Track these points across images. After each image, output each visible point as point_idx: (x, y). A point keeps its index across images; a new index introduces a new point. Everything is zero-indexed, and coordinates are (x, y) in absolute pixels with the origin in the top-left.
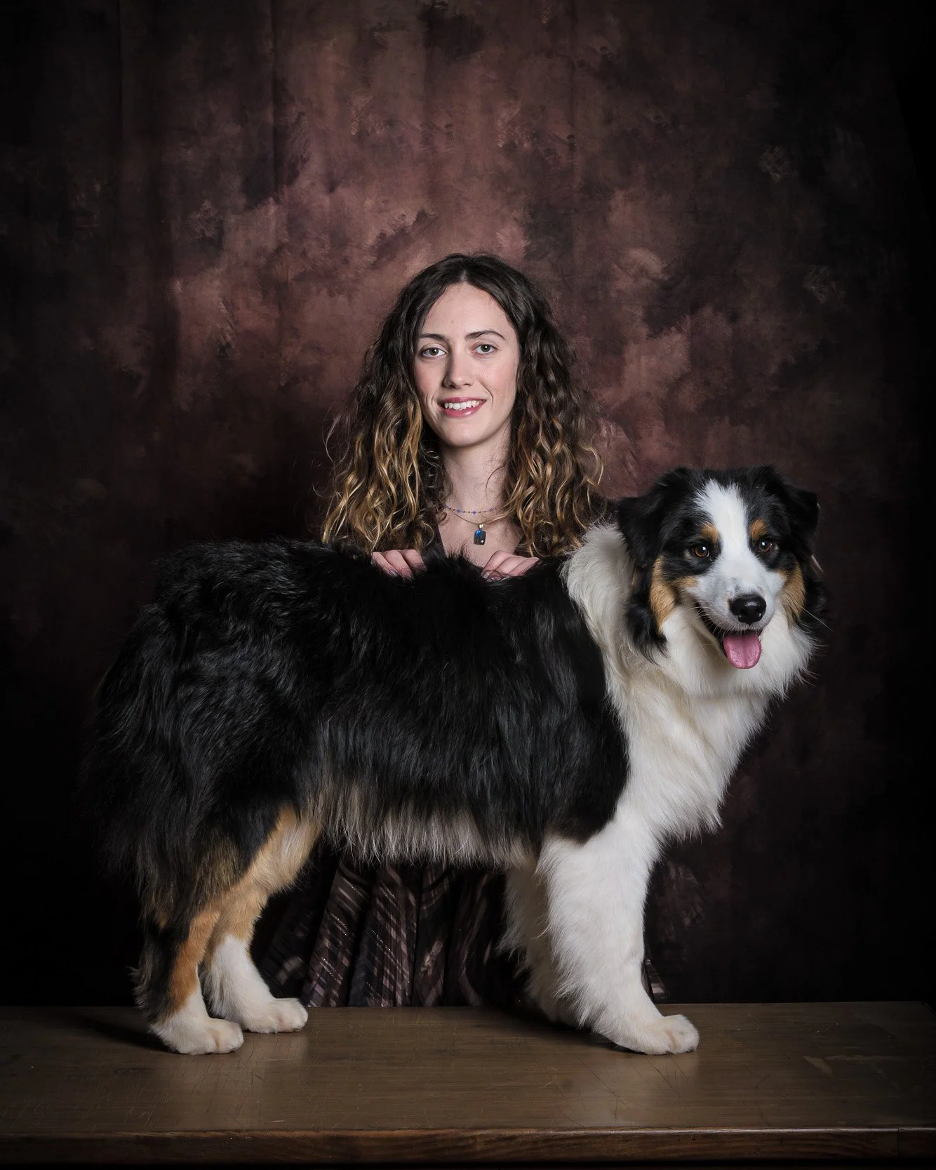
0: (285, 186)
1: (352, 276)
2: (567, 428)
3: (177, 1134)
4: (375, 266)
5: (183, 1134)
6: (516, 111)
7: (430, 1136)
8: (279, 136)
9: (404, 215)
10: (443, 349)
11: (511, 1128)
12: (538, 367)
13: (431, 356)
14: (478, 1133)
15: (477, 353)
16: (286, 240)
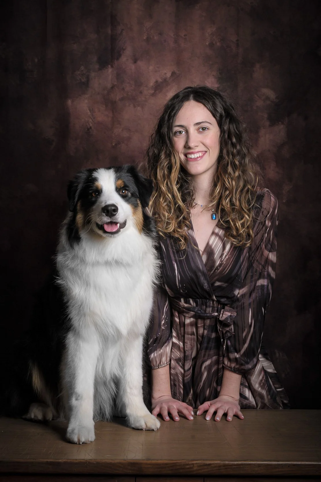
0: (115, 61)
1: (143, 99)
2: (240, 163)
3: (64, 460)
4: (153, 95)
5: (67, 460)
6: (214, 29)
7: (173, 463)
8: (113, 39)
9: (166, 73)
10: (184, 131)
11: (209, 460)
12: (228, 136)
13: (179, 134)
14: (195, 462)
15: (200, 131)
16: (116, 83)
